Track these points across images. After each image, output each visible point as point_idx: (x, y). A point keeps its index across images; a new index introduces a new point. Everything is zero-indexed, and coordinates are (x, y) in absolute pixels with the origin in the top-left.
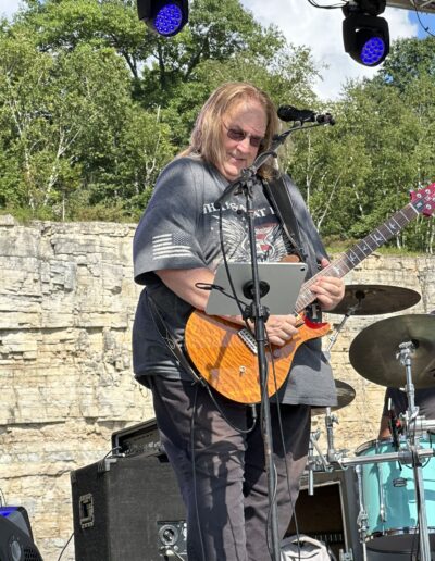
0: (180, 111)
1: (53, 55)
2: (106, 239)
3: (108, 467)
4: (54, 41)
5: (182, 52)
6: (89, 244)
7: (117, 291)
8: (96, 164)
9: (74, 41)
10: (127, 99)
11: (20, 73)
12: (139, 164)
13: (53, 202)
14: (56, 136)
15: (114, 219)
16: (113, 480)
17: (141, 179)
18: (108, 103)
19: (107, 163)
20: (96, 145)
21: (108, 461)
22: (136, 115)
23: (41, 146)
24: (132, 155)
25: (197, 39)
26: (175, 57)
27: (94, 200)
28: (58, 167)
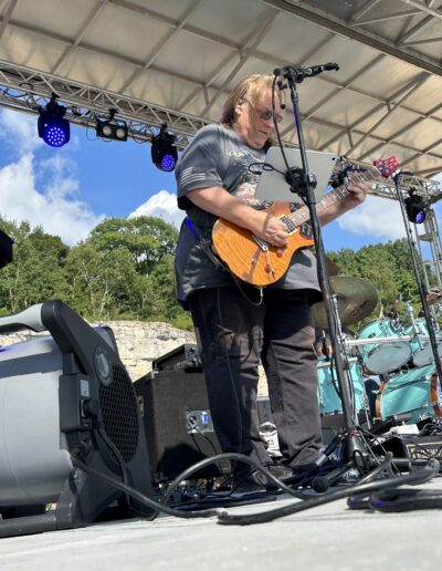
0: (156, 276)
1: (102, 255)
2: (127, 328)
3: (153, 377)
4: (102, 249)
5: (156, 252)
6: (120, 330)
7: (132, 349)
8: (121, 297)
9: (111, 249)
10: (133, 270)
11: (88, 261)
12: (140, 296)
13: (103, 314)
14: (104, 287)
15: (130, 319)
16: (157, 385)
17: (141, 303)
18: (125, 272)
19: (125, 297)
20: (121, 289)
21: (153, 373)
22: (138, 277)
23: (98, 291)
24: (137, 294)
25: (162, 247)
26: (153, 254)
27: (121, 312)
28: (106, 299)
